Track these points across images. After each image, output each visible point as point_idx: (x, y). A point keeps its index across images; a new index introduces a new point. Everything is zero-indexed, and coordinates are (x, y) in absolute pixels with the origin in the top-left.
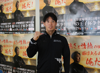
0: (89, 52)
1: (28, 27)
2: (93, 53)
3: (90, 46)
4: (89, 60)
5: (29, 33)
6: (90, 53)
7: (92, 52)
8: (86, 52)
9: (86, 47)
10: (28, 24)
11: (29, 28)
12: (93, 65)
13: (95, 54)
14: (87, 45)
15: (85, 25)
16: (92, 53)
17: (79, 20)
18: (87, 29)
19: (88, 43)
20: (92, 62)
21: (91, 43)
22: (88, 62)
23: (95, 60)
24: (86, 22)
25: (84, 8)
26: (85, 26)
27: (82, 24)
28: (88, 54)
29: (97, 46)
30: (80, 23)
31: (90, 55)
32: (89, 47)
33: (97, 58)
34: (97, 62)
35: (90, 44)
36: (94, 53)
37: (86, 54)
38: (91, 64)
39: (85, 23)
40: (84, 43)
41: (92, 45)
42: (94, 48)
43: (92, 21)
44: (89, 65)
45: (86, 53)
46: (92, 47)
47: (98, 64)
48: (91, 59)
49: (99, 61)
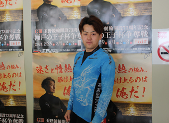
0: (121, 79)
1: (8, 41)
2: (127, 80)
3: (123, 69)
4: (120, 90)
7: (125, 78)
8: (116, 79)
9: (116, 71)
10: (8, 35)
11: (10, 42)
12: (127, 98)
13: (130, 81)
14: (118, 68)
16: (125, 80)
17: (104, 29)
18: (117, 43)
19: (119, 65)
20: (125, 93)
21: (123, 65)
22: (119, 93)
23: (131, 90)
24: (116, 32)
25: (113, 11)
26: (114, 39)
27: (109, 36)
28: (119, 81)
29: (133, 69)
31: (122, 82)
32: (120, 71)
33: (133, 87)
35: (121, 67)
36: (129, 79)
37: (116, 82)
38: (124, 97)
39: (113, 34)
41: (125, 67)
43: (126, 32)
44: (121, 98)
46: (126, 70)
47: (135, 96)
48: (123, 88)
49: (136, 92)
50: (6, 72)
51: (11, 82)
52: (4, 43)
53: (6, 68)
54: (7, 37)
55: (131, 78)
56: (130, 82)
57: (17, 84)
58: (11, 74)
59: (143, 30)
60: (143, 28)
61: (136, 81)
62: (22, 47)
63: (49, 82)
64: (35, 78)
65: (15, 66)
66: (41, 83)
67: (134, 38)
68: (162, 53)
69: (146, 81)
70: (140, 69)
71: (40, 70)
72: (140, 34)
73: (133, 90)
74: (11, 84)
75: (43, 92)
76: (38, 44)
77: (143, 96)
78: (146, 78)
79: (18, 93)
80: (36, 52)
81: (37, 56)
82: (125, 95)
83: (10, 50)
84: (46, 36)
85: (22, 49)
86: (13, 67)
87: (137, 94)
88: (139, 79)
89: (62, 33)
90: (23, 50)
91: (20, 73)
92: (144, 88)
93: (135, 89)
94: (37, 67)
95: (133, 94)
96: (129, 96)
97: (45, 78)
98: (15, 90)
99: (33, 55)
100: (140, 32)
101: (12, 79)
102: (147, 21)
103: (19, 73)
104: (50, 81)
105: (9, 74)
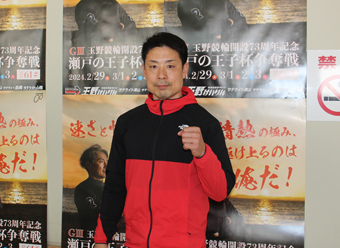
0: (243, 149)
2: (255, 152)
3: (247, 131)
4: (242, 173)
5: (21, 87)
6: (247, 152)
7: (251, 148)
8: (233, 150)
9: (234, 133)
10: (15, 56)
12: (255, 188)
13: (261, 154)
14: (237, 129)
15: (231, 66)
16: (252, 152)
17: (210, 49)
18: (238, 77)
19: (241, 122)
20: (252, 179)
21: (248, 121)
23: (263, 173)
24: (235, 55)
25: (229, 13)
26: (230, 69)
27: (221, 63)
28: (239, 154)
29: (269, 130)
30: (215, 58)
31: (245, 157)
32: (242, 133)
33: (267, 167)
34: (267, 178)
35: (245, 124)
36: (259, 150)
37: (234, 157)
38: (250, 186)
39: (229, 58)
40: (228, 121)
41: (251, 126)
42: (260, 135)
43: (255, 55)
44: (243, 188)
45: (233, 153)
46: (254, 132)
47: (270, 184)
48: (248, 169)
49: (274, 176)
50: (8, 133)
51: (17, 154)
52: (6, 74)
53: (7, 125)
54: (13, 61)
55: (264, 148)
56: (261, 157)
57: (29, 158)
58: (18, 138)
59: (289, 51)
60: (290, 47)
61: (274, 155)
62: (41, 83)
63: (96, 155)
64: (67, 147)
65: (27, 121)
66: (79, 157)
67: (271, 67)
68: (326, 99)
69: (293, 154)
70: (282, 131)
71: (79, 130)
72: (283, 59)
73: (267, 172)
74: (17, 158)
75: (84, 175)
76: (75, 77)
77: (287, 185)
78: (294, 147)
79: (30, 177)
80: (72, 93)
81: (73, 101)
82: (250, 182)
83: (17, 88)
84: (92, 60)
85: (41, 87)
86: (22, 123)
87: (275, 182)
88: (279, 150)
89: (124, 55)
90: (44, 89)
91: (37, 136)
92: (290, 169)
93: (272, 170)
94: (72, 125)
95: (268, 180)
96: (259, 185)
97: (88, 147)
98: (25, 171)
99: (64, 98)
100: (284, 55)
101: (20, 149)
102: (297, 34)
103: (34, 136)
104: (98, 152)
105: (14, 137)
